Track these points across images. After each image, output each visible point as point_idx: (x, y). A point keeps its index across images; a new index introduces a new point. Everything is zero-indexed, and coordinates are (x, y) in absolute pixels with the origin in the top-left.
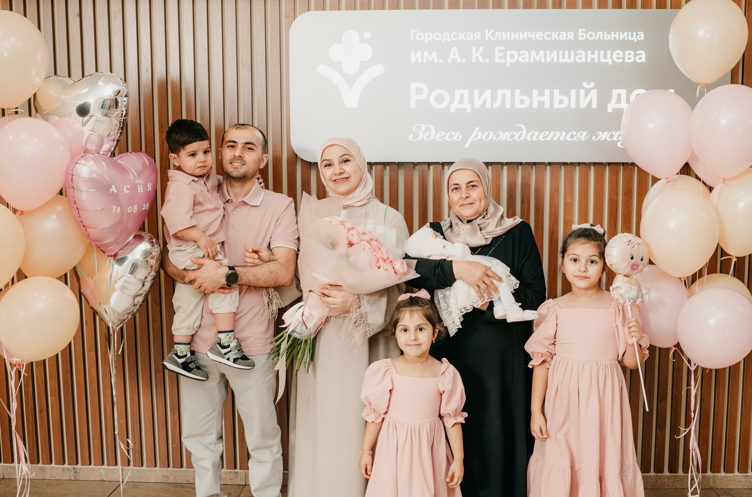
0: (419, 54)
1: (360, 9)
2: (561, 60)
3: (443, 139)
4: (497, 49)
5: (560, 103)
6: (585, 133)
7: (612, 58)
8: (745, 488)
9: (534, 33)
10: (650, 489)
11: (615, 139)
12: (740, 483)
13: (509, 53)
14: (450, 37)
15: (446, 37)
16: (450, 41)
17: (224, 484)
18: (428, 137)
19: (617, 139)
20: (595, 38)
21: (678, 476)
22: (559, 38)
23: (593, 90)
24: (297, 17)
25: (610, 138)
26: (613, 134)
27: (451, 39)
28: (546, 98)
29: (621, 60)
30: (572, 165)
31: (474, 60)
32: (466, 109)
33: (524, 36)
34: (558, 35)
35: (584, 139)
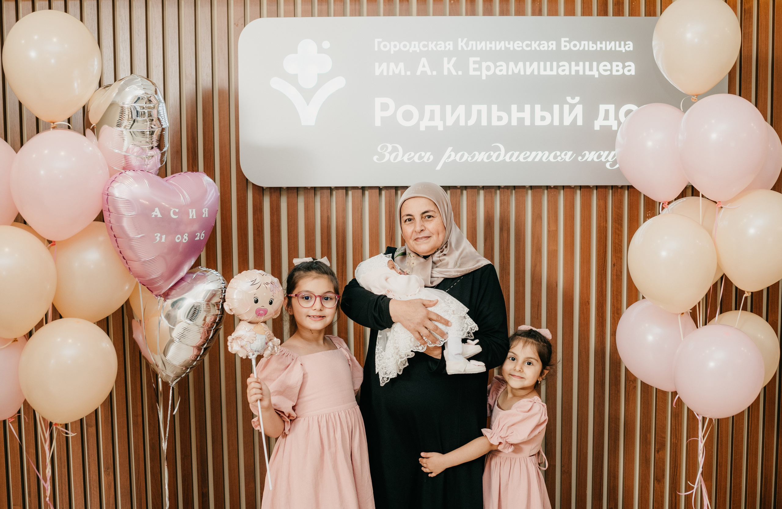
0: (384, 65)
1: (319, 16)
2: (542, 73)
3: (412, 160)
4: (472, 60)
5: (541, 120)
6: (570, 153)
7: (598, 70)
9: (512, 42)
11: (603, 159)
13: (484, 65)
14: (419, 47)
15: (415, 47)
16: (418, 51)
18: (396, 158)
20: (579, 48)
22: (540, 48)
23: (577, 105)
24: (247, 24)
25: (598, 158)
26: (601, 154)
28: (526, 115)
29: (608, 73)
30: (556, 189)
31: (446, 73)
32: (437, 127)
33: (501, 46)
34: (539, 45)
35: (569, 159)
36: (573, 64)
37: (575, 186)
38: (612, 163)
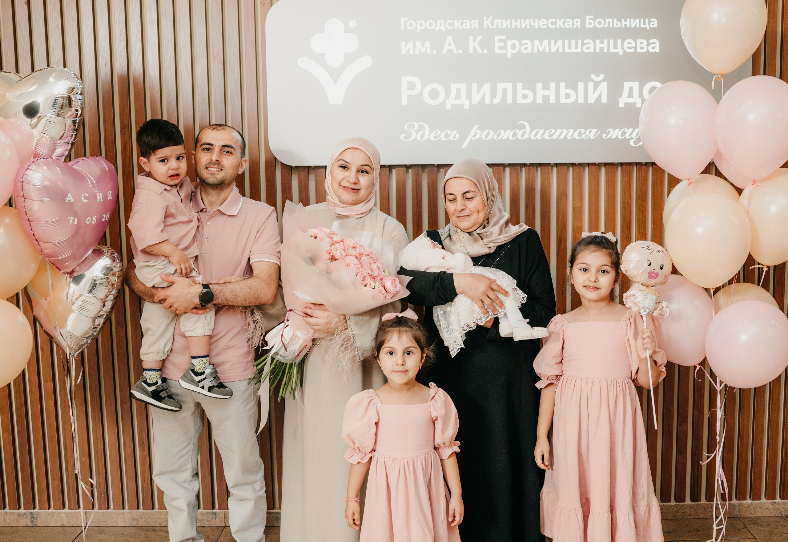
0: (411, 44)
2: (567, 50)
3: (438, 139)
4: (497, 38)
5: (566, 98)
6: (594, 131)
7: (622, 47)
8: (773, 515)
9: (537, 20)
10: (671, 520)
11: (627, 136)
12: (767, 511)
13: (509, 43)
14: (445, 26)
15: (440, 26)
16: (444, 30)
17: (202, 527)
18: (422, 137)
19: (629, 136)
20: (604, 26)
21: (701, 504)
22: (564, 26)
23: (602, 83)
24: (274, 4)
25: (622, 135)
26: (625, 131)
27: (446, 28)
28: (551, 93)
29: (633, 50)
30: (581, 166)
31: (471, 51)
32: (462, 105)
33: (526, 24)
34: (564, 23)
35: (593, 137)
36: (598, 41)
37: (600, 163)
38: (636, 140)
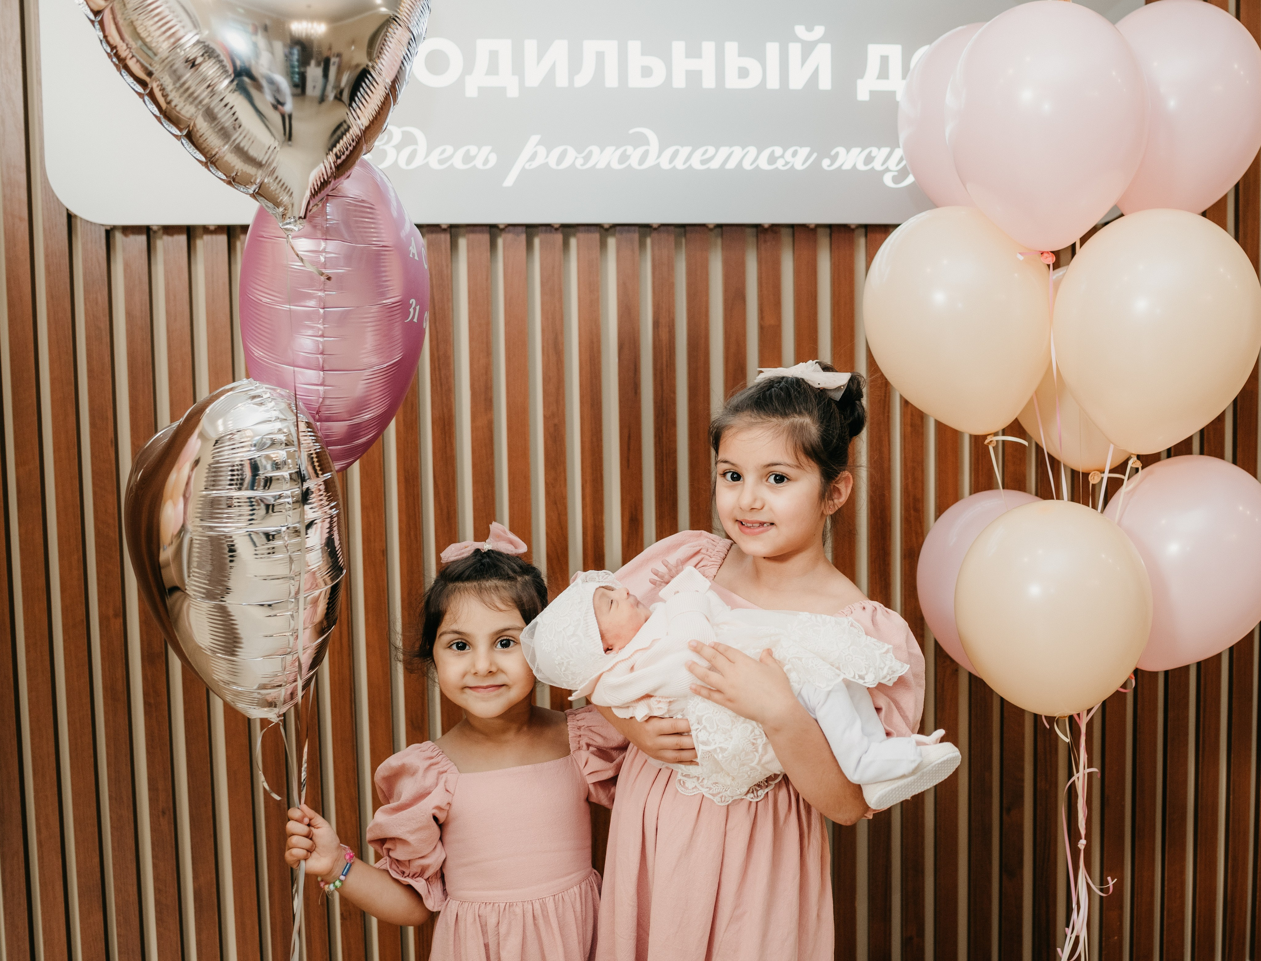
3: (447, 165)
5: (739, 77)
11: (877, 165)
18: (410, 160)
23: (820, 44)
25: (865, 163)
26: (873, 154)
28: (706, 64)
30: (774, 230)
32: (503, 90)
35: (802, 165)
37: (818, 226)
38: (896, 173)
